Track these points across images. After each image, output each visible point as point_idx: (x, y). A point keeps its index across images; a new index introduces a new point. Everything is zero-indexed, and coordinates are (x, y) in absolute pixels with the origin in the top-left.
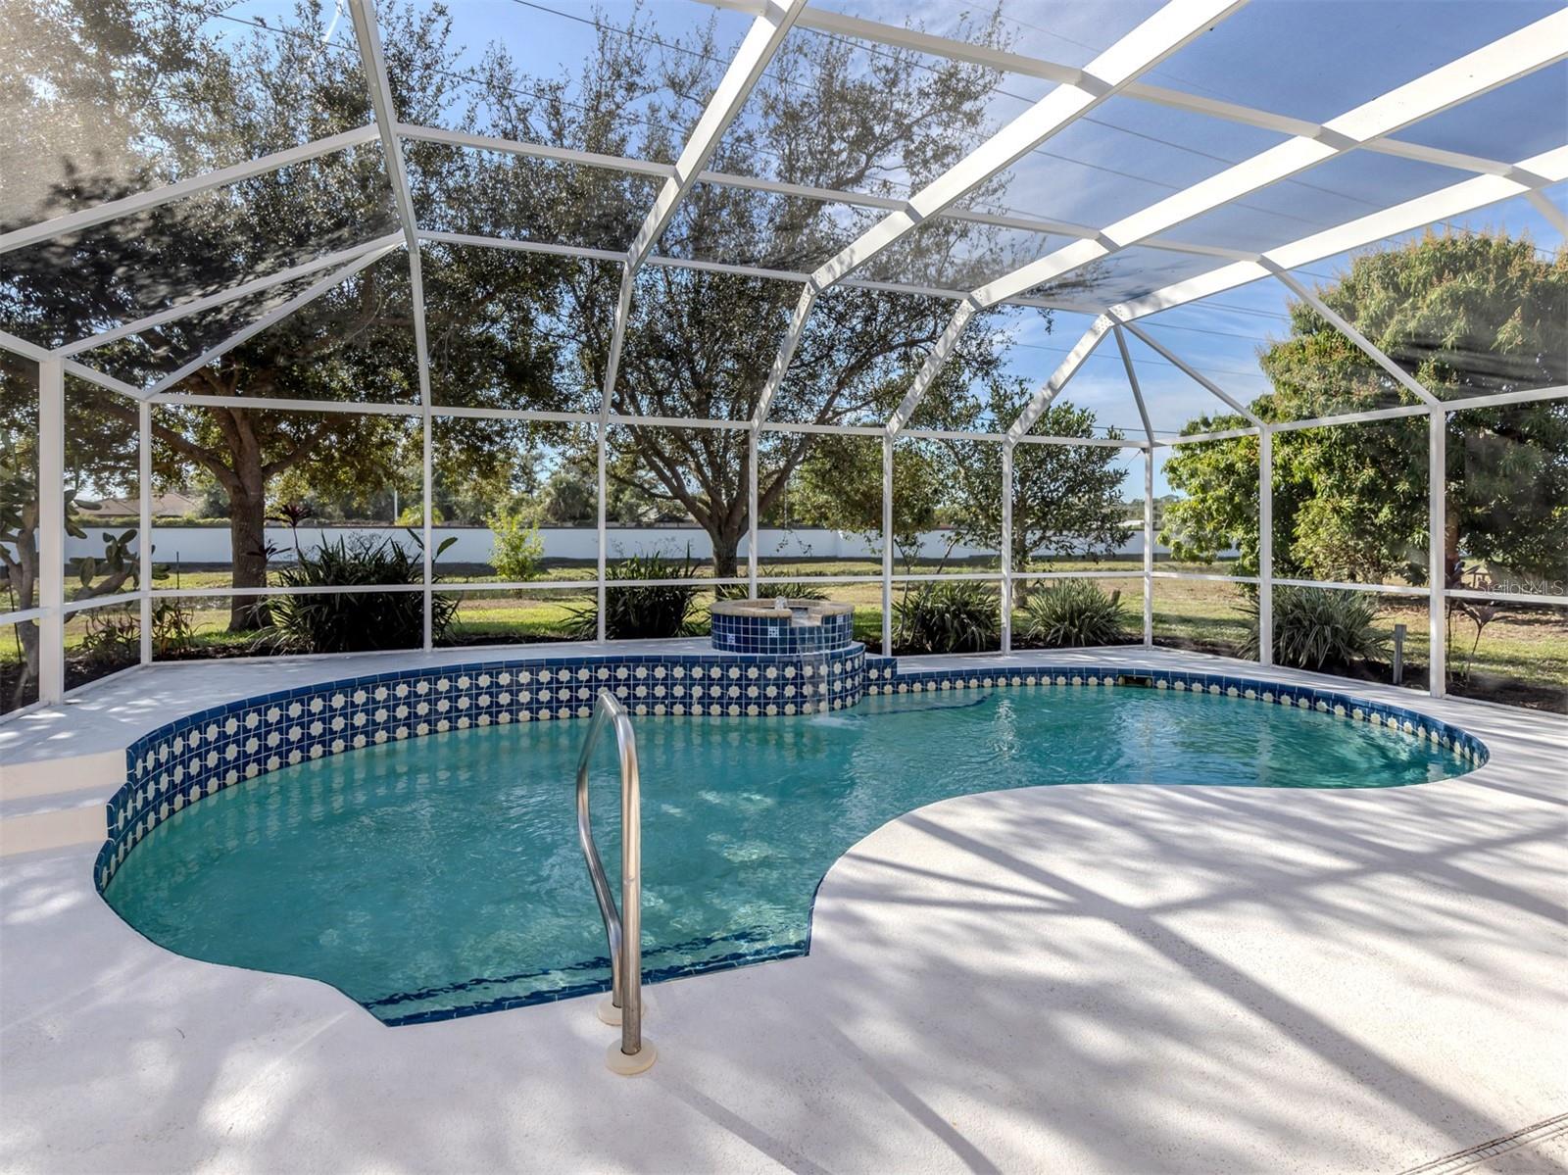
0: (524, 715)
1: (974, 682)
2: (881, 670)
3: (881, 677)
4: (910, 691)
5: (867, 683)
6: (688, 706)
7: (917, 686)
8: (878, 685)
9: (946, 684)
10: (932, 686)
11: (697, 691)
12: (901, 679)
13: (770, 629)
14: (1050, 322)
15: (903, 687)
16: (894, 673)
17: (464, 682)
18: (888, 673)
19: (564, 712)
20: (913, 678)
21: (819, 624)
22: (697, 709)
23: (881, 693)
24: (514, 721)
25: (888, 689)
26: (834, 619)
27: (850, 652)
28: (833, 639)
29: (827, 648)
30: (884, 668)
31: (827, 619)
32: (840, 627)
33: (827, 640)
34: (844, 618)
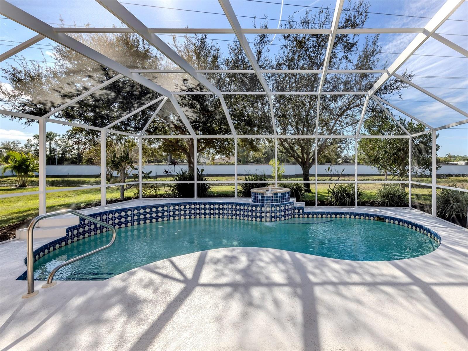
0: (203, 216)
1: (329, 216)
2: (299, 210)
3: (299, 212)
4: (308, 217)
5: (294, 214)
6: (240, 217)
7: (310, 216)
8: (298, 215)
9: (320, 216)
10: (315, 216)
11: (242, 213)
12: (305, 213)
13: (259, 196)
14: (400, 95)
15: (306, 216)
16: (303, 211)
17: (188, 207)
18: (301, 211)
19: (212, 216)
20: (309, 213)
21: (272, 195)
22: (242, 218)
23: (299, 217)
24: (200, 218)
25: (301, 216)
26: (277, 194)
27: (283, 204)
28: (277, 200)
29: (275, 202)
30: (300, 209)
31: (274, 194)
32: (279, 196)
33: (275, 200)
34: (282, 194)
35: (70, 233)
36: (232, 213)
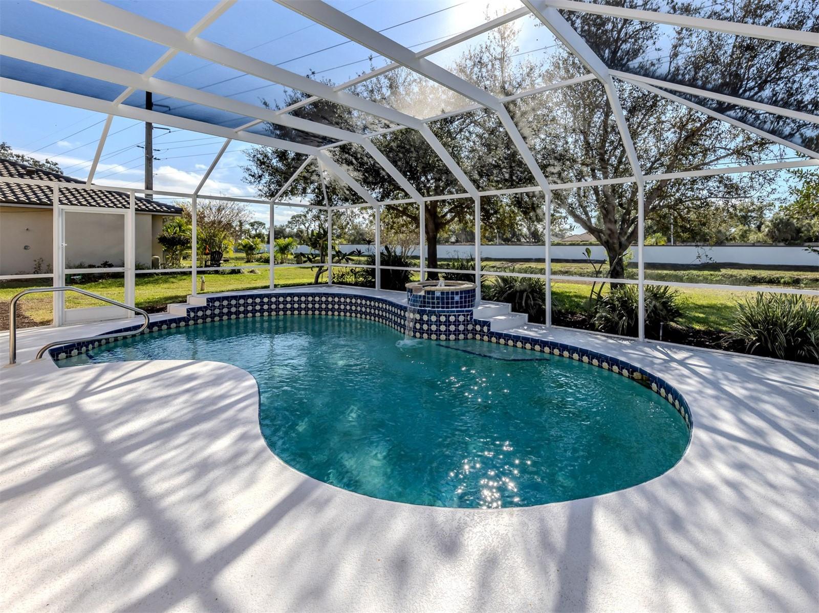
1: (537, 347)
2: (482, 326)
3: (482, 331)
4: (498, 343)
5: (475, 332)
8: (480, 335)
9: (519, 344)
10: (511, 343)
12: (492, 334)
15: (494, 340)
16: (489, 330)
18: (486, 329)
20: (499, 335)
21: (424, 294)
23: (482, 340)
25: (486, 338)
26: (433, 292)
27: (444, 312)
28: (433, 303)
29: (429, 307)
30: (484, 326)
31: (428, 292)
32: (438, 298)
33: (429, 303)
34: (442, 293)
35: (192, 314)
36: (345, 309)
